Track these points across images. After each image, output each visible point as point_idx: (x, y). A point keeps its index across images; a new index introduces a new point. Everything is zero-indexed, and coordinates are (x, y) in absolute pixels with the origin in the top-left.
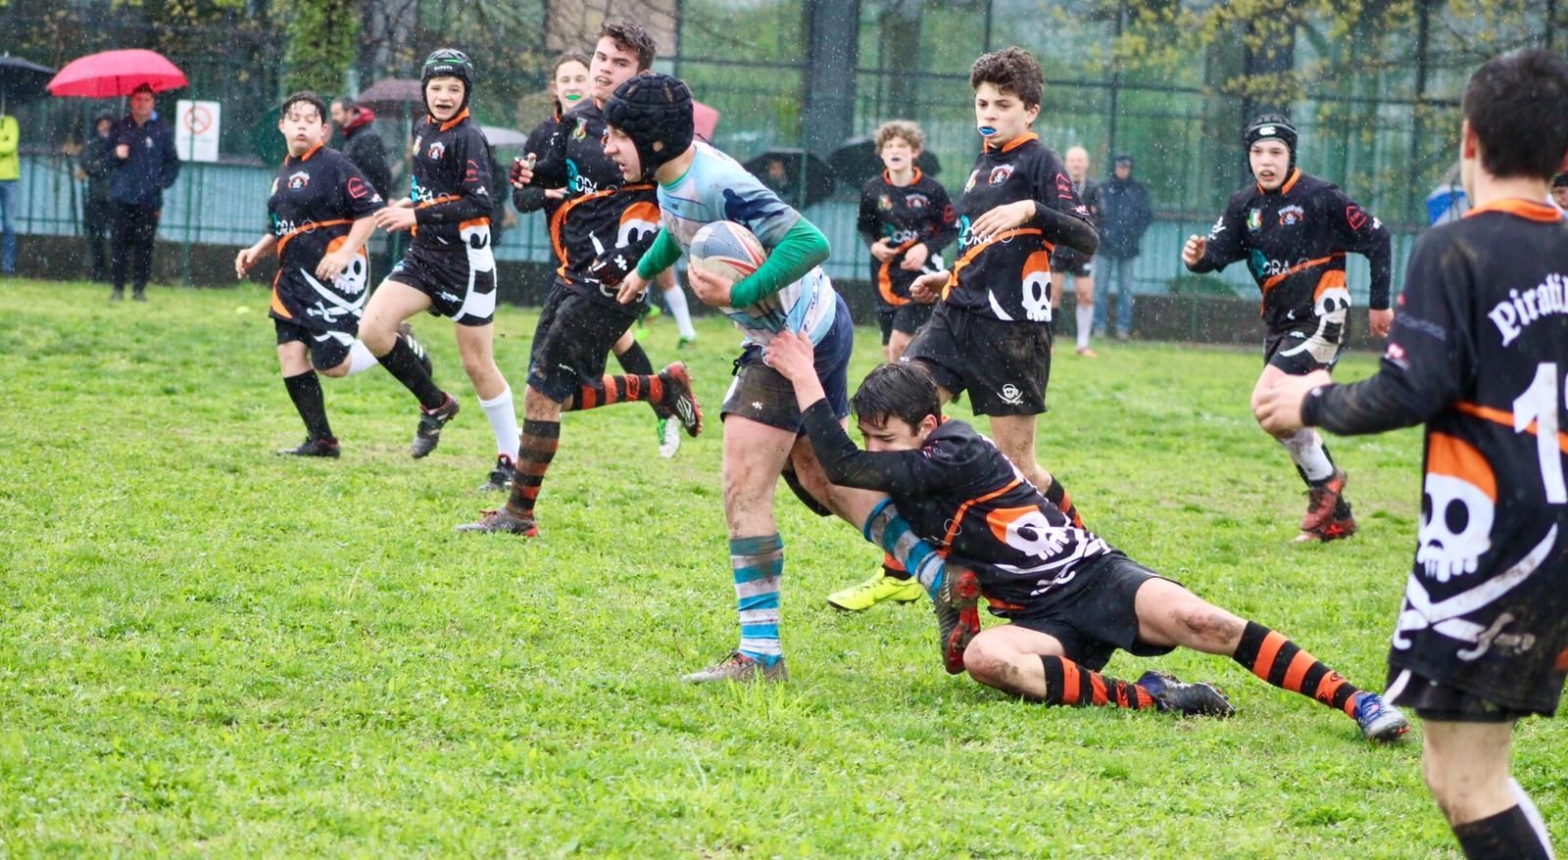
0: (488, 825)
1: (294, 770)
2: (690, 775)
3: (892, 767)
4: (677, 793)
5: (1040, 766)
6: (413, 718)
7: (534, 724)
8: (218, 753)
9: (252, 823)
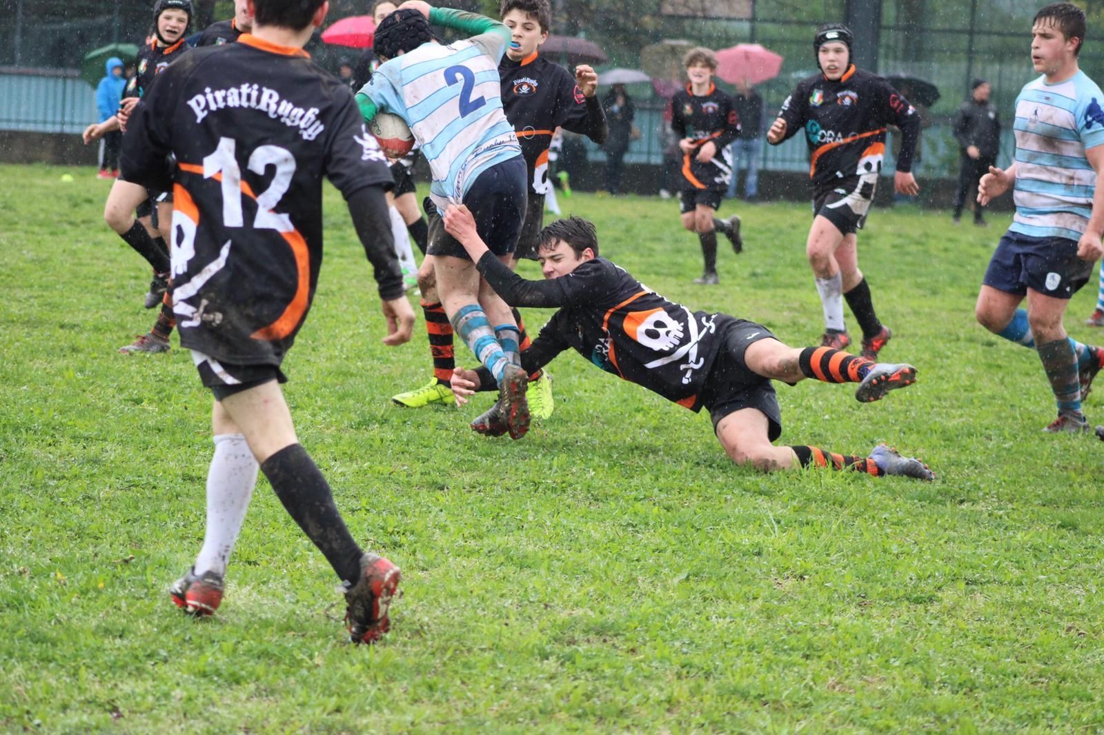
0: (624, 561)
1: (488, 522)
2: (767, 525)
3: (910, 520)
4: (757, 539)
5: (1014, 520)
6: (570, 485)
7: (656, 490)
8: (435, 510)
9: (458, 559)
